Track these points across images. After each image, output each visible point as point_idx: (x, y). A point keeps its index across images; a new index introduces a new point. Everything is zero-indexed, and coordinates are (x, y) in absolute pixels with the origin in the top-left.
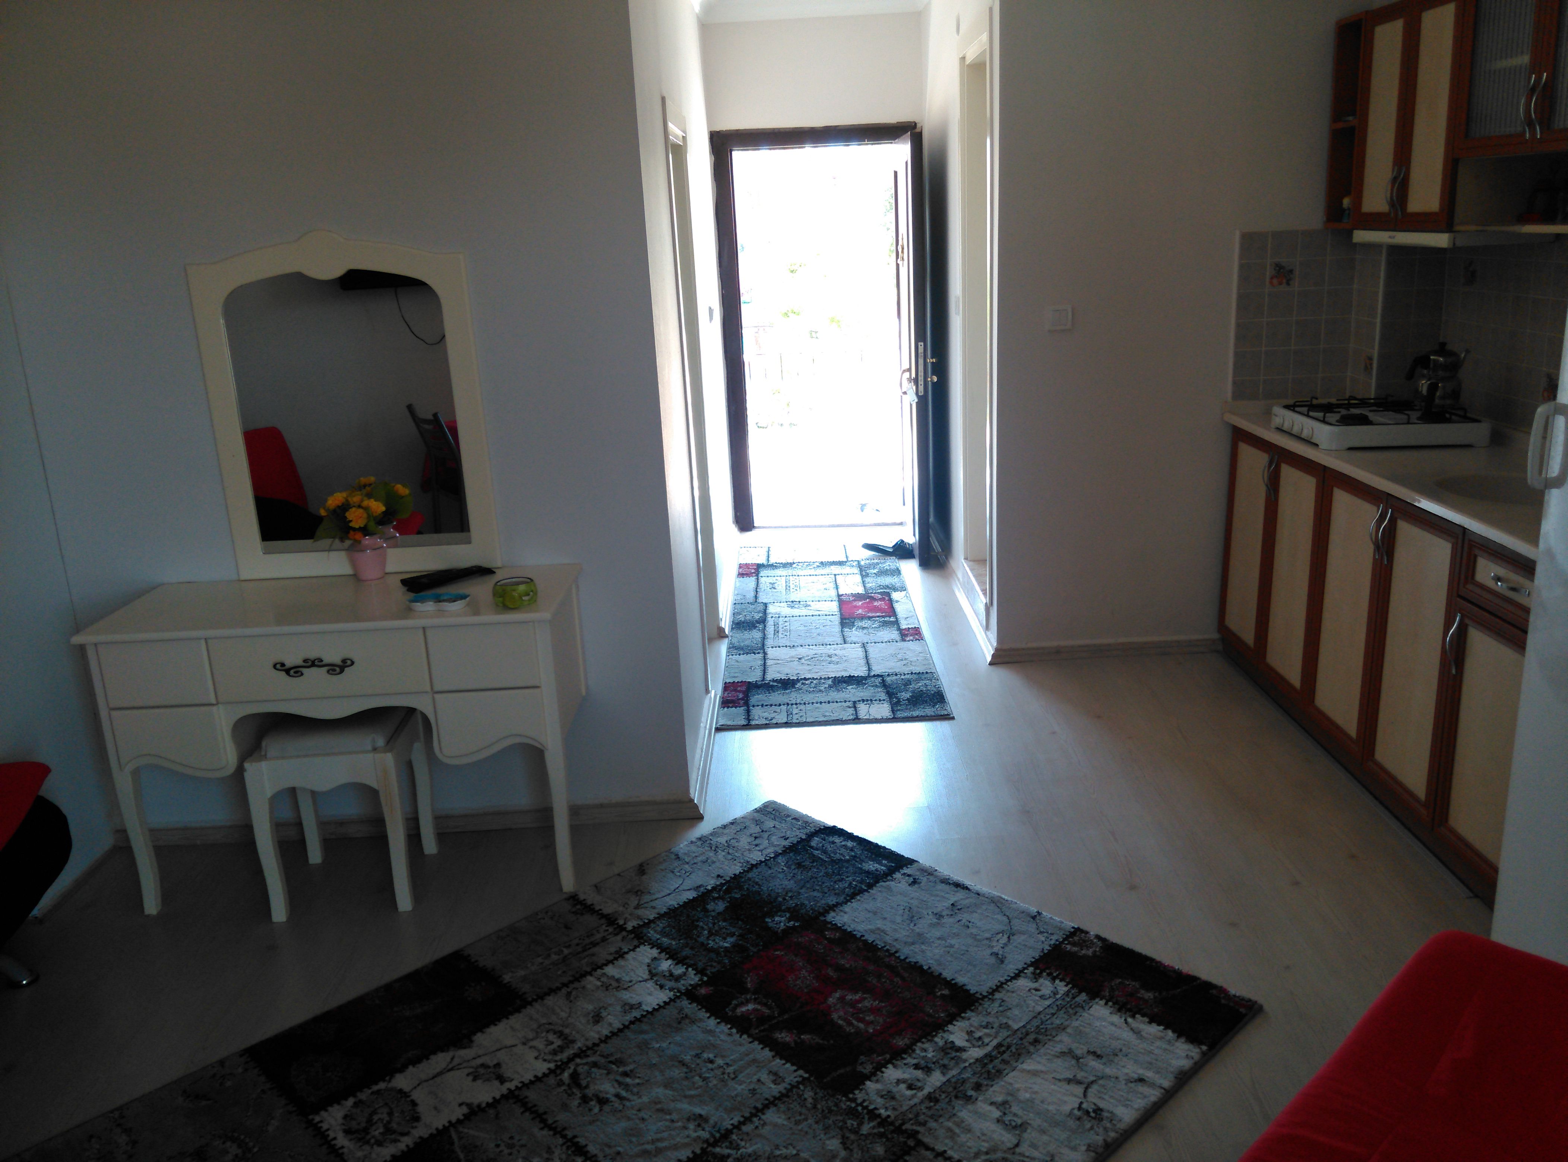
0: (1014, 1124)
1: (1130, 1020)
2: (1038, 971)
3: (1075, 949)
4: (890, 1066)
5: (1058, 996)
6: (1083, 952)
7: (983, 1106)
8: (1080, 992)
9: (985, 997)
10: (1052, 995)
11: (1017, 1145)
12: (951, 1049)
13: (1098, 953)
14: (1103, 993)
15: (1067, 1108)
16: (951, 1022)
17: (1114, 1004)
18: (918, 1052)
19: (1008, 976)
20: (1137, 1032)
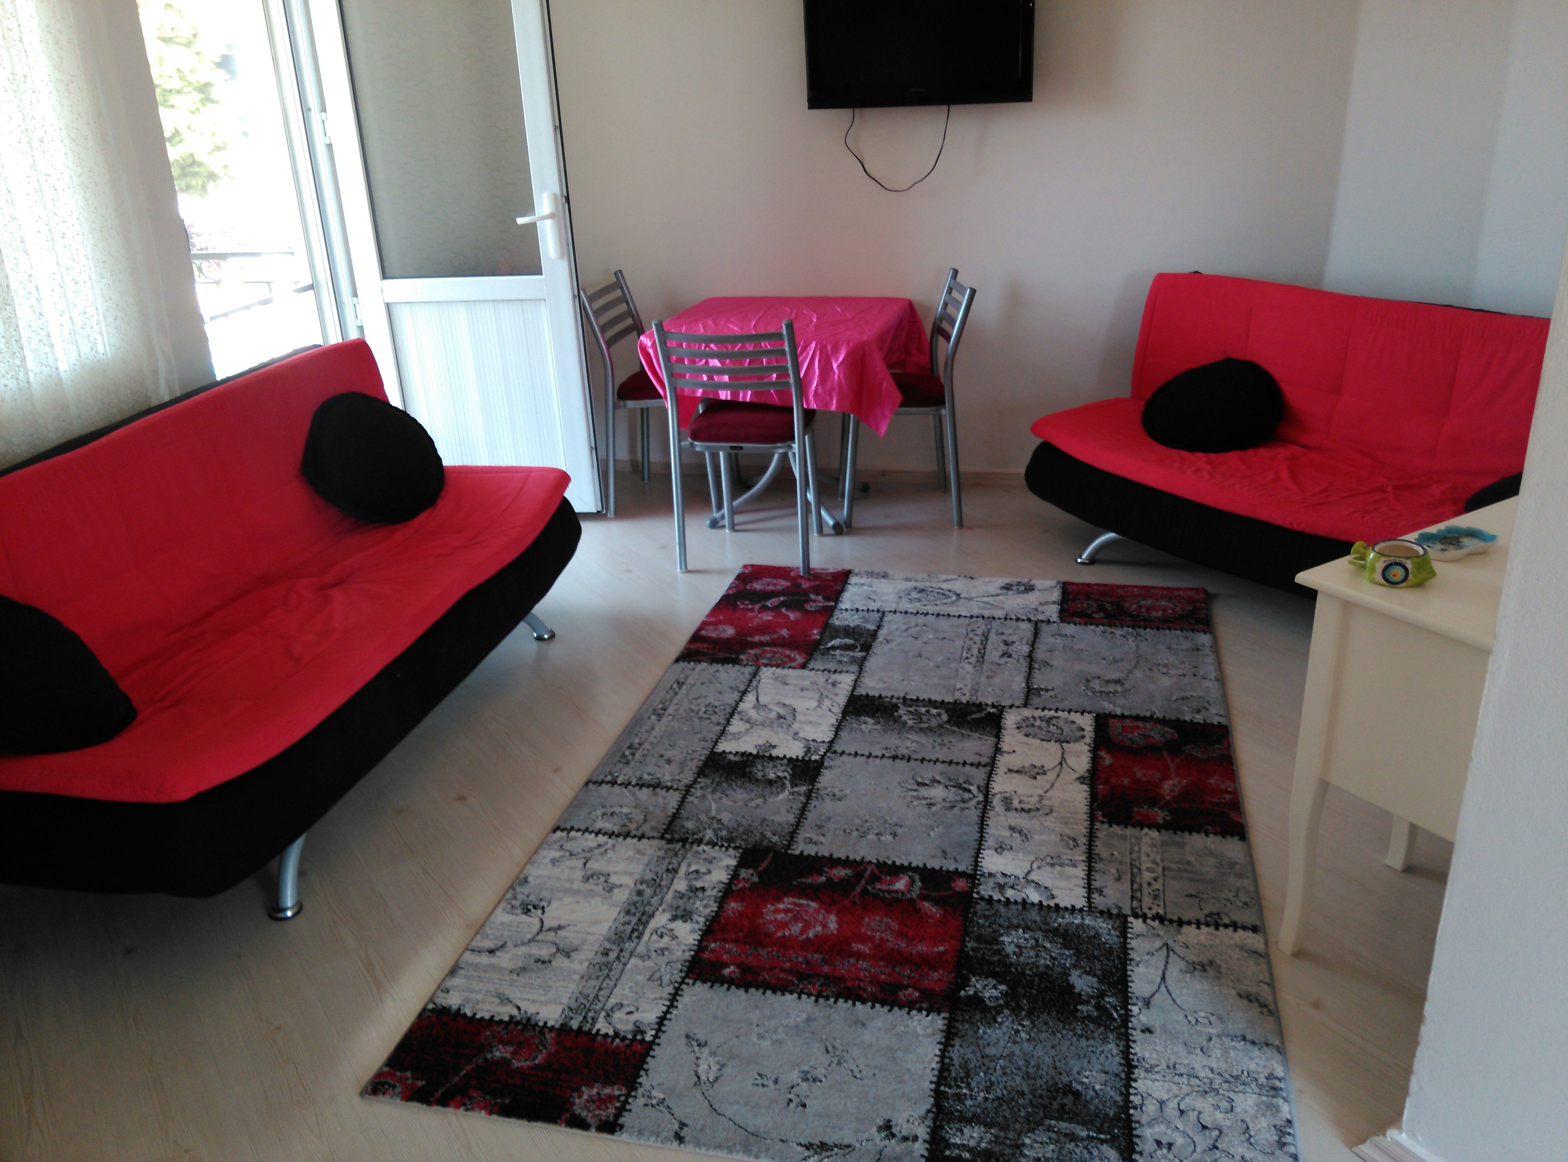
0: (595, 877)
1: (515, 1012)
2: (639, 1037)
3: (607, 1091)
4: (727, 881)
5: (603, 1014)
6: (594, 1091)
7: (629, 881)
8: (580, 1028)
9: (683, 982)
10: (611, 1013)
11: (585, 864)
12: (685, 916)
13: (575, 1095)
14: (553, 1035)
15: (554, 904)
16: (700, 941)
17: (537, 1025)
18: (712, 902)
19: (670, 1020)
20: (506, 1000)
